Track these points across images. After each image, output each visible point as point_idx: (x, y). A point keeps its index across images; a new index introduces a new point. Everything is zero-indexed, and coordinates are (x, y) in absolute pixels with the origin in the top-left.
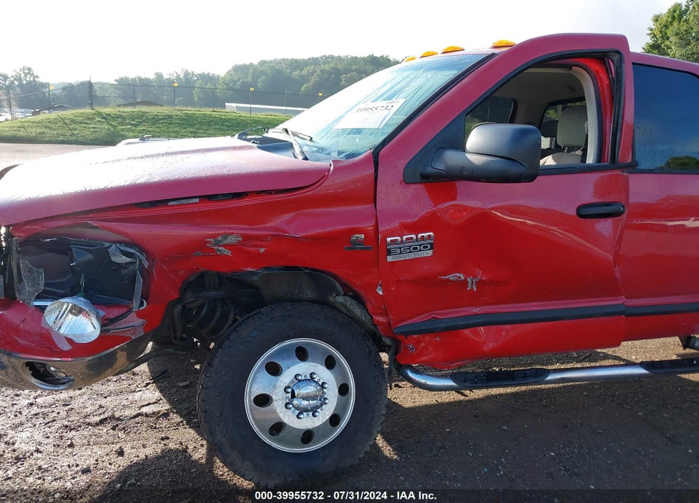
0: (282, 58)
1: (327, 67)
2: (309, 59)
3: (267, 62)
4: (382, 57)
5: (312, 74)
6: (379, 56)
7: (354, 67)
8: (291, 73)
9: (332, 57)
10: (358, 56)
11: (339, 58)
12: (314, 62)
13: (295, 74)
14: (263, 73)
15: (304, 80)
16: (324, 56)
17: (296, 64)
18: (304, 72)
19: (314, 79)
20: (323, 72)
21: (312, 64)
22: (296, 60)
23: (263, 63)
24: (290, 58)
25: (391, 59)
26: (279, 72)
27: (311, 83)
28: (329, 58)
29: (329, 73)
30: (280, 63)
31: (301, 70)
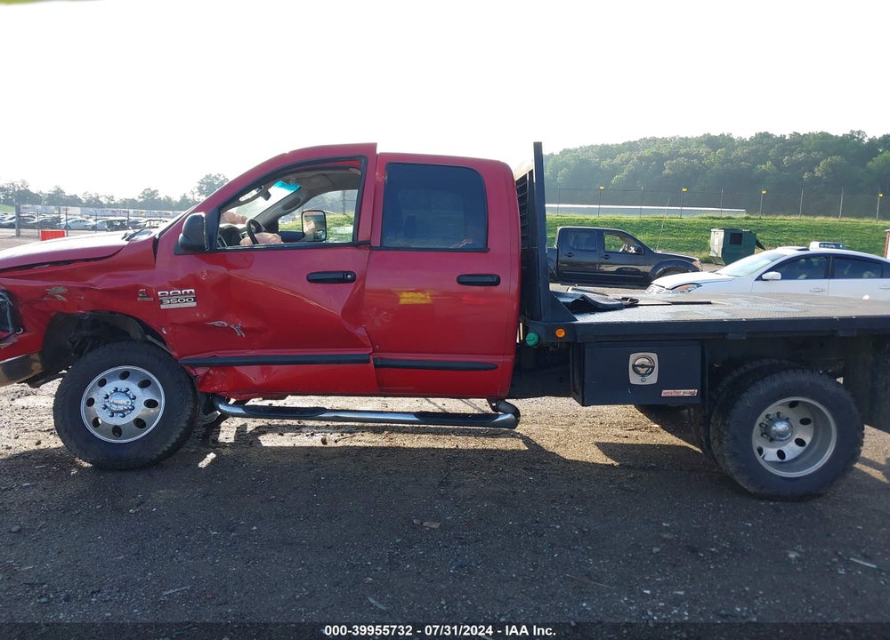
0: (589, 145)
1: (646, 153)
2: (623, 144)
3: (571, 151)
4: (722, 135)
5: (627, 162)
6: (718, 135)
7: (682, 151)
8: (599, 163)
9: (654, 140)
10: (689, 137)
11: (665, 141)
12: (631, 146)
13: (606, 163)
14: (566, 165)
15: (615, 170)
16: (645, 139)
17: (606, 151)
18: (617, 160)
19: (630, 167)
20: (641, 159)
21: (628, 149)
22: (607, 146)
23: (565, 152)
24: (600, 145)
25: (735, 137)
26: (585, 162)
27: (625, 173)
28: (650, 140)
29: (648, 159)
30: (587, 151)
31: (613, 158)
